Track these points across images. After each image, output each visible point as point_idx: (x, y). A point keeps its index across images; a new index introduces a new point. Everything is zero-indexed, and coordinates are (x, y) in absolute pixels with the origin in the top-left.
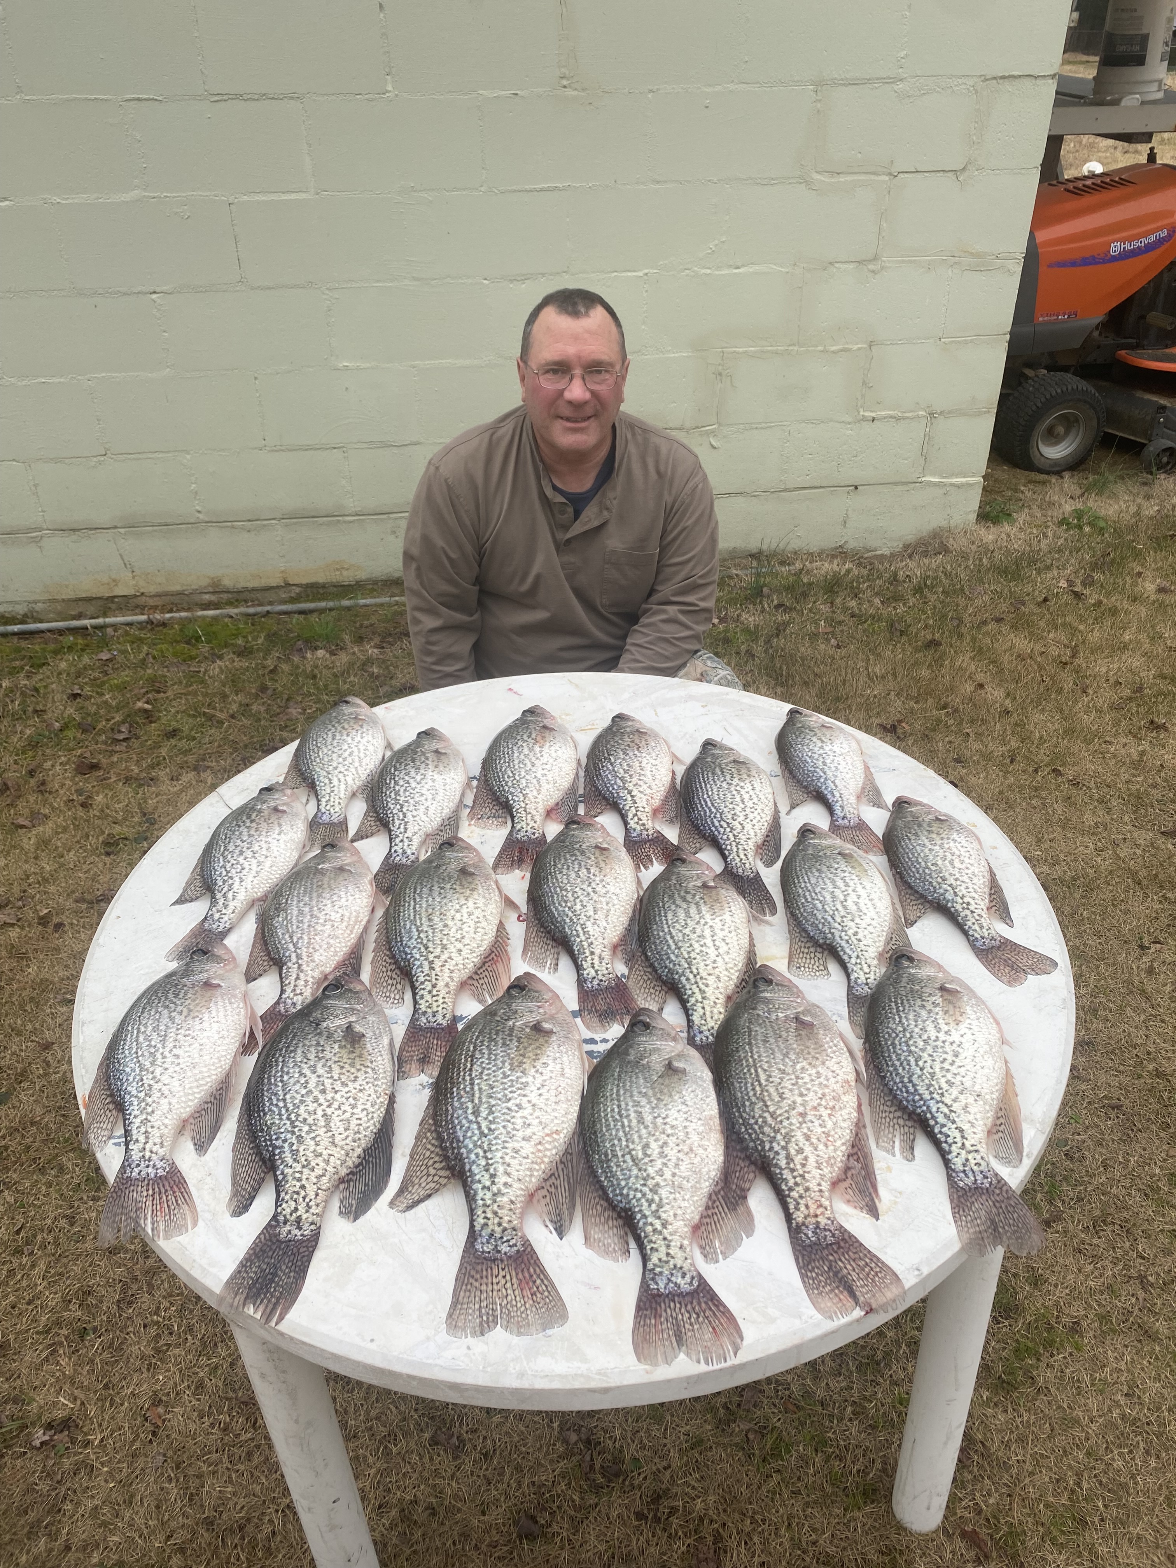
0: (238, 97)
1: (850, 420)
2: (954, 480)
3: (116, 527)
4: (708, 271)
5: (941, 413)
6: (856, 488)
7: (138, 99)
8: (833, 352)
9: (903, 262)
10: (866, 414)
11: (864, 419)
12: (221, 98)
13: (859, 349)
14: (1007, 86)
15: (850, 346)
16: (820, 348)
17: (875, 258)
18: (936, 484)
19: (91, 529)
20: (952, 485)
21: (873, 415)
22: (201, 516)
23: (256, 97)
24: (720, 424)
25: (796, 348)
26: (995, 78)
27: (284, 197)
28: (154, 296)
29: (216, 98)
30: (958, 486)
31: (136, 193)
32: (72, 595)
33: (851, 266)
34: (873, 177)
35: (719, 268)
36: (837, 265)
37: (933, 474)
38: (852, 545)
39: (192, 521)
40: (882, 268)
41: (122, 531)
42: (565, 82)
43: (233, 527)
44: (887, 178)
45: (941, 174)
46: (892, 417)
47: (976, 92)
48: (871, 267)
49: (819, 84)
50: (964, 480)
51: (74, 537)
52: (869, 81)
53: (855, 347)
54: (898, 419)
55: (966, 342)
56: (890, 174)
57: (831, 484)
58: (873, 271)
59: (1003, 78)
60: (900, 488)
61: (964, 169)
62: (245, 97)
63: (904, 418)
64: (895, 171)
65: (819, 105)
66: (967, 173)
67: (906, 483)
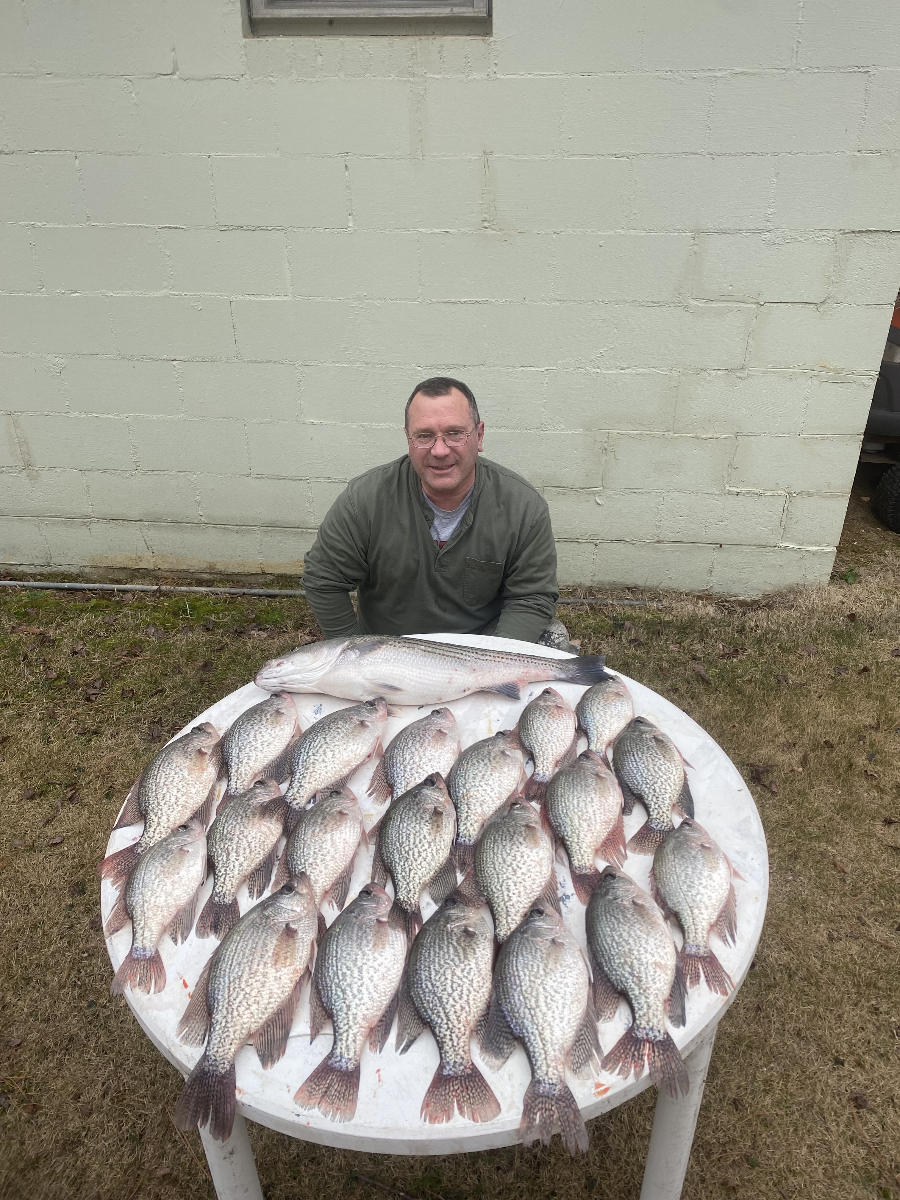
0: (240, 228)
1: (718, 493)
2: (809, 548)
3: (142, 521)
4: (598, 370)
5: (799, 493)
6: (721, 546)
7: (169, 227)
8: (704, 439)
9: (768, 372)
10: (732, 489)
11: (730, 493)
12: (227, 228)
13: (726, 438)
14: (864, 237)
15: (718, 435)
16: (694, 435)
17: (743, 368)
18: (792, 550)
19: (124, 520)
20: (807, 551)
21: (738, 490)
22: (203, 519)
23: (253, 228)
24: (604, 488)
25: (671, 434)
26: (853, 232)
27: (270, 298)
28: (174, 363)
29: (224, 228)
30: (814, 553)
31: (164, 292)
32: (110, 565)
33: (721, 373)
34: (742, 305)
35: (607, 368)
36: (709, 371)
37: (791, 541)
38: (716, 590)
39: (196, 521)
40: (749, 376)
41: (146, 523)
42: (486, 224)
43: (225, 529)
44: (755, 306)
45: (803, 305)
46: (753, 493)
47: (836, 243)
48: (739, 374)
49: (697, 232)
50: (819, 548)
51: (113, 525)
52: (741, 230)
53: (724, 436)
54: (759, 495)
55: (823, 439)
56: (757, 303)
57: (699, 541)
58: (741, 378)
59: (861, 232)
60: (759, 550)
61: (823, 302)
62: (245, 228)
63: (764, 495)
64: (761, 300)
65: (696, 248)
66: (826, 305)
67: (766, 546)
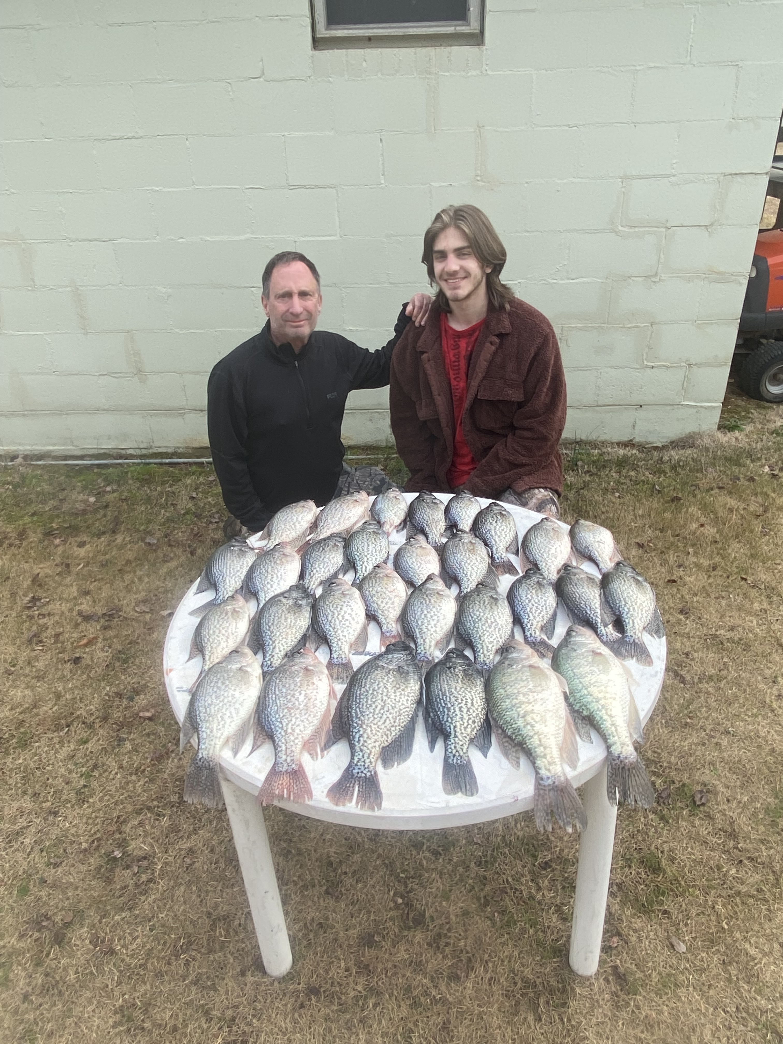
0: (304, 187)
1: (638, 367)
2: (703, 404)
4: (555, 281)
5: (696, 364)
6: (641, 406)
7: (253, 189)
8: (629, 328)
9: (674, 277)
10: (649, 364)
11: (647, 367)
12: (294, 187)
13: (645, 326)
14: (739, 179)
15: (639, 324)
16: (621, 325)
17: (656, 275)
18: (691, 406)
20: (701, 407)
21: (653, 364)
23: (313, 187)
25: (606, 325)
26: (731, 174)
27: (324, 238)
28: (253, 289)
29: (292, 188)
30: (706, 408)
31: (248, 236)
33: (641, 279)
34: (656, 229)
35: (562, 279)
36: (633, 278)
37: (689, 401)
38: (637, 440)
40: (660, 280)
42: (479, 178)
44: (664, 230)
45: (697, 227)
46: (664, 366)
47: (719, 182)
48: (654, 279)
49: (624, 178)
50: (709, 404)
52: (654, 176)
53: (642, 325)
54: (668, 367)
55: (711, 324)
56: (666, 227)
57: (626, 403)
58: (655, 282)
59: (736, 174)
60: (669, 408)
61: (712, 225)
62: (307, 187)
63: (671, 367)
64: (668, 225)
65: (623, 189)
66: (714, 227)
67: (673, 405)
